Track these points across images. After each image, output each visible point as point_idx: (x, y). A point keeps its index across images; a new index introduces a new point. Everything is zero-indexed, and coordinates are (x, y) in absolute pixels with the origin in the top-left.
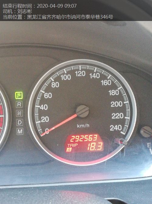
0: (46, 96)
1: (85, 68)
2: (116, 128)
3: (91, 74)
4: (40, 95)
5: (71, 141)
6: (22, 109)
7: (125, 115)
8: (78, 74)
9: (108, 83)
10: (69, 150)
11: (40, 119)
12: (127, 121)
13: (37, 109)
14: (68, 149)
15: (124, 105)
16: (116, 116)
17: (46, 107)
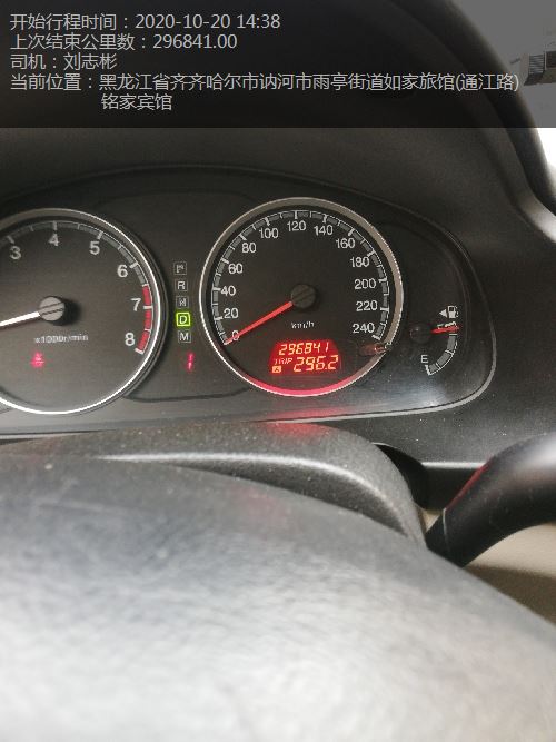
0: (232, 270)
1: (306, 215)
2: (365, 328)
3: (316, 228)
4: (220, 268)
5: (280, 353)
6: (188, 293)
7: (380, 305)
8: (292, 227)
9: (348, 245)
10: (277, 369)
11: (223, 315)
12: (383, 316)
13: (216, 295)
14: (274, 368)
15: (379, 285)
16: (363, 308)
17: (232, 289)
